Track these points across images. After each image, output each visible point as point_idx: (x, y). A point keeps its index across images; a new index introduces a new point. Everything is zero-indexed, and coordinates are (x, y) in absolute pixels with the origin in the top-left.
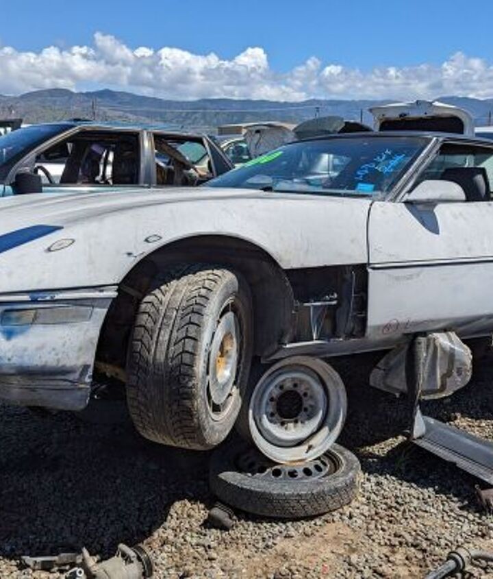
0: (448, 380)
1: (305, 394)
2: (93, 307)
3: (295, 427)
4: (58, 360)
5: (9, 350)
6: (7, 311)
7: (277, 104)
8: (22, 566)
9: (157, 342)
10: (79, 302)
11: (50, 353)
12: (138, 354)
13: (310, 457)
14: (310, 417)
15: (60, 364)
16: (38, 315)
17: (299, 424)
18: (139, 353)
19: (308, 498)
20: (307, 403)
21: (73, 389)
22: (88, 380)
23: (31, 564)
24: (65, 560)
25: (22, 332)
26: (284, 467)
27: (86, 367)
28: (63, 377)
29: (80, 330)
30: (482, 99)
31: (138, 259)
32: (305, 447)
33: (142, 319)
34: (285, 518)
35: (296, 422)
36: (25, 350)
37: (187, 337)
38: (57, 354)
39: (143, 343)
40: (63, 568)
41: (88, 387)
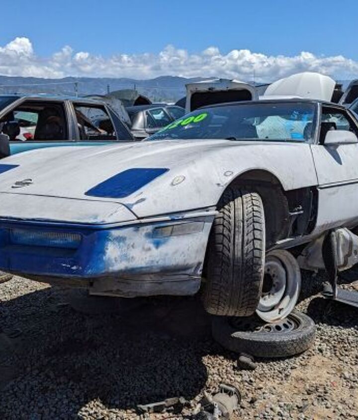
0: (349, 258)
1: (274, 275)
2: (204, 222)
3: (269, 298)
4: (185, 261)
5: (157, 256)
6: (156, 228)
7: (42, 80)
8: (140, 412)
9: (234, 244)
10: (196, 219)
11: (181, 256)
12: (221, 254)
13: (282, 316)
14: (277, 290)
15: (186, 263)
16: (174, 230)
17: (271, 296)
18: (222, 252)
19: (297, 342)
20: (275, 281)
21: (189, 280)
22: (199, 273)
23: (146, 409)
24: (171, 403)
25: (164, 242)
26: (272, 325)
27: (199, 264)
28: (184, 272)
29: (197, 239)
30: (188, 78)
31: (225, 187)
32: (277, 311)
33: (220, 229)
34: (284, 357)
35: (269, 294)
36: (167, 254)
37: (255, 239)
38: (184, 256)
39: (224, 246)
40: (169, 408)
41: (200, 277)
